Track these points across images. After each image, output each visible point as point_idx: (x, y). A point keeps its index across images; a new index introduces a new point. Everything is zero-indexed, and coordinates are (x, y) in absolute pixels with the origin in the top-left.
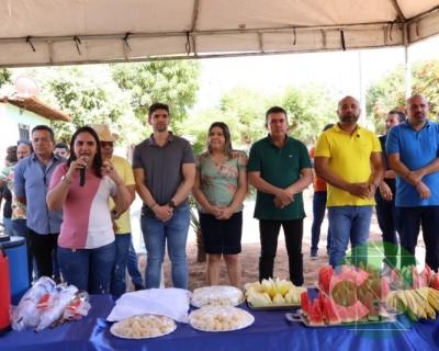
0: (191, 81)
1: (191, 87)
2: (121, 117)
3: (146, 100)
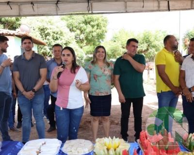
0: (103, 28)
1: (103, 31)
3: (82, 36)
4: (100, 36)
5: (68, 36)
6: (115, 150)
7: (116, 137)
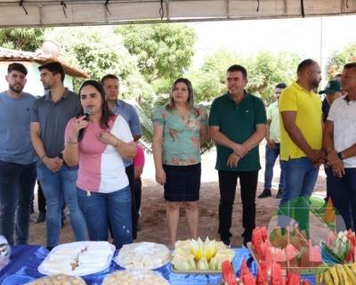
0: (188, 48)
1: (187, 53)
2: (129, 76)
3: (151, 62)
4: (183, 62)
5: (126, 62)
6: (209, 261)
7: (211, 239)
